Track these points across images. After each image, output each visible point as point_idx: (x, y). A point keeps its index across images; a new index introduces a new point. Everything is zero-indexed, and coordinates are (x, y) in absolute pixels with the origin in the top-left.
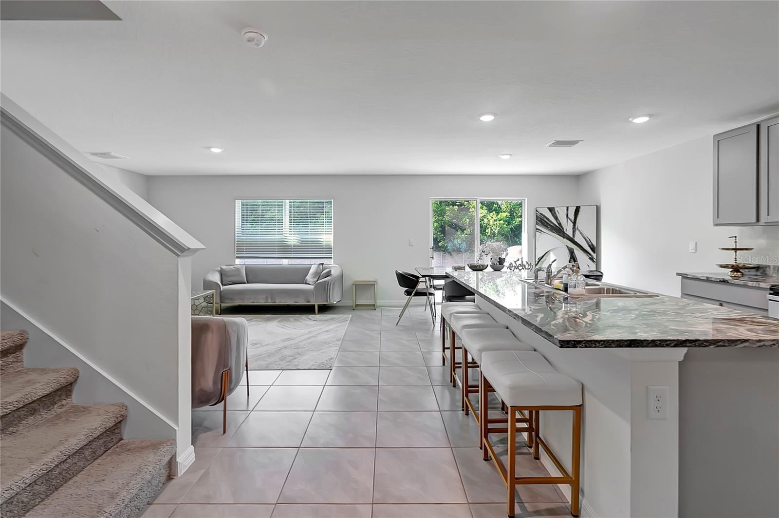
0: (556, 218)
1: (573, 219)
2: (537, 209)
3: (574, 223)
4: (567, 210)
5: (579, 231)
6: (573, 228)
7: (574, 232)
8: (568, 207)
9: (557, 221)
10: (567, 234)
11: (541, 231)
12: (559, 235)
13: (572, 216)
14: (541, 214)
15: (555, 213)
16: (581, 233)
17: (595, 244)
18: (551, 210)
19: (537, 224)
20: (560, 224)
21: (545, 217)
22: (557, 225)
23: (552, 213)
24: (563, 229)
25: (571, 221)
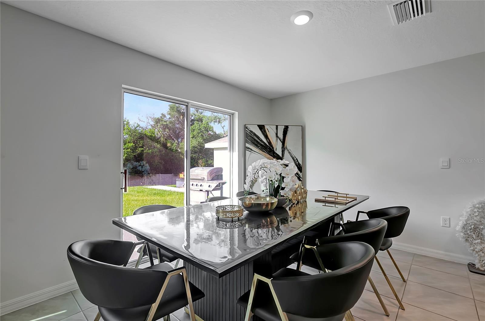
0: (266, 137)
1: (282, 137)
2: (247, 126)
3: (283, 142)
4: (277, 129)
5: (288, 150)
6: (282, 148)
7: (283, 152)
8: (277, 126)
9: (267, 140)
10: (276, 153)
11: (251, 150)
12: (269, 155)
13: (281, 135)
14: (250, 131)
15: (265, 131)
16: (289, 153)
17: (301, 163)
18: (262, 127)
19: (246, 142)
20: (270, 143)
21: (255, 135)
22: (268, 144)
23: (262, 132)
24: (273, 148)
25: (280, 140)
